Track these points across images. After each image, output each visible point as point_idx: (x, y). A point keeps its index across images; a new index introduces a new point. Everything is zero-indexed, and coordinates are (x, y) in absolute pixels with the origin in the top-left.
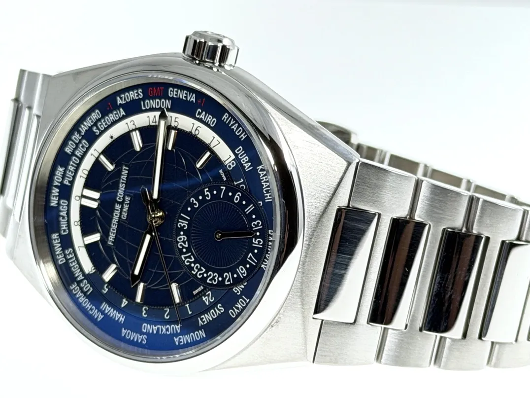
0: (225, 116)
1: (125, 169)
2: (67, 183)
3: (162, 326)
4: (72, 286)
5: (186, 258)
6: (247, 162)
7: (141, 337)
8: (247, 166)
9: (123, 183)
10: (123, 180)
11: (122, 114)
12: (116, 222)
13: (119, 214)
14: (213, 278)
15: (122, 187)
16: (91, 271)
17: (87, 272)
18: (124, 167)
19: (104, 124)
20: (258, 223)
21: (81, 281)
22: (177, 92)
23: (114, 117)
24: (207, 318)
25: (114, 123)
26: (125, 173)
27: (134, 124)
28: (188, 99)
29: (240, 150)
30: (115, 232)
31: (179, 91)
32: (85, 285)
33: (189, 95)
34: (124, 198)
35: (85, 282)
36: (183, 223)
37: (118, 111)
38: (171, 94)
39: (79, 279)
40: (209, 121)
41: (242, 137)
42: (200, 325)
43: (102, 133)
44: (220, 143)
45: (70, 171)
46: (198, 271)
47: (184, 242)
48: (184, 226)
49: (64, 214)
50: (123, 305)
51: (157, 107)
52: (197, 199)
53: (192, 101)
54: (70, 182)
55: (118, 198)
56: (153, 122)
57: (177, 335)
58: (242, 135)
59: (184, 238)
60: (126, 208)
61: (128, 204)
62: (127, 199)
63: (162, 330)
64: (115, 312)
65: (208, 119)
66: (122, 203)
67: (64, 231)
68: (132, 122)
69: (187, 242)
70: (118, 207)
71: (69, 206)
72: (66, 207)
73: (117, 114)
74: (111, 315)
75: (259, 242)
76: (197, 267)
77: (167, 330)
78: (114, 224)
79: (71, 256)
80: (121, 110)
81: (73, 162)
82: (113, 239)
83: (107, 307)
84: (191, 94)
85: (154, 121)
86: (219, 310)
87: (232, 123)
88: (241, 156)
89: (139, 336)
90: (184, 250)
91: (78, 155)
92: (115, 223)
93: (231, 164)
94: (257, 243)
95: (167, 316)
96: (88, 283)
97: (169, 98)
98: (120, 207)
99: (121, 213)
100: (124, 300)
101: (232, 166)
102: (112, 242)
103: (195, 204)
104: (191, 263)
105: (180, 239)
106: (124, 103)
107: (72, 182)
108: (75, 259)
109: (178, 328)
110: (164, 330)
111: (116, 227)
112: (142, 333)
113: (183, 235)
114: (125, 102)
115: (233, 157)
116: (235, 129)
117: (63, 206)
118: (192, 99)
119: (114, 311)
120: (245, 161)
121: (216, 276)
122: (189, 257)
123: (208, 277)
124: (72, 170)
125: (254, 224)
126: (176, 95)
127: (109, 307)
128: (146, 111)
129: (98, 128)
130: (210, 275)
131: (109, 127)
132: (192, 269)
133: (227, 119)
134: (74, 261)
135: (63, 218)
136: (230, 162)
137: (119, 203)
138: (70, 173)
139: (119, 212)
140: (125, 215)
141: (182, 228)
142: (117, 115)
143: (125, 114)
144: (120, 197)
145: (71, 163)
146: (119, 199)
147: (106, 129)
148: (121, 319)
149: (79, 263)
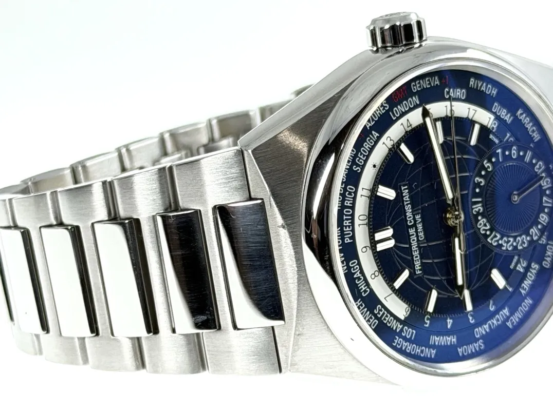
0: (471, 83)
1: (404, 189)
2: (349, 241)
3: (492, 320)
4: (394, 342)
5: (492, 239)
6: (506, 115)
7: (477, 344)
8: (508, 118)
9: (407, 204)
10: (407, 201)
11: (375, 137)
12: (416, 247)
13: (415, 238)
14: (523, 241)
15: (408, 209)
16: (407, 314)
17: (403, 318)
18: (403, 188)
19: (362, 157)
20: (540, 165)
21: (402, 330)
22: (419, 83)
23: (369, 144)
24: (527, 284)
25: (372, 149)
26: (406, 193)
27: (391, 140)
28: (432, 85)
29: (496, 107)
30: (419, 258)
31: (421, 81)
32: (406, 331)
33: (432, 80)
34: (414, 219)
35: (406, 329)
36: (476, 208)
37: (371, 136)
38: (414, 89)
39: (398, 330)
40: (458, 95)
41: (493, 94)
42: (523, 295)
43: (363, 167)
44: (476, 111)
45: (346, 226)
46: (507, 245)
47: (485, 225)
48: (480, 210)
49: (358, 275)
50: (449, 326)
51: (406, 110)
52: (481, 176)
53: (437, 84)
54: (350, 238)
55: (409, 222)
56: (408, 127)
57: (508, 318)
58: (493, 92)
59: (483, 221)
60: (420, 227)
61: (420, 223)
62: (418, 217)
63: (493, 324)
64: (445, 337)
65: (458, 94)
66: (415, 225)
67: (365, 291)
68: (389, 139)
69: (487, 224)
70: (412, 231)
71: (359, 264)
72: (357, 266)
73: (371, 139)
74: (443, 344)
75: (547, 181)
76: (505, 241)
77: (498, 320)
78: (414, 251)
79: (381, 313)
80: (373, 132)
81: (346, 215)
82: (419, 266)
83: (436, 338)
84: (433, 78)
85: (409, 125)
86: (535, 269)
87: (479, 85)
88: (499, 112)
89: (475, 345)
90: (488, 233)
91: (349, 205)
92: (415, 249)
93: (493, 126)
94: (545, 184)
95: (492, 307)
96: (408, 328)
97: (415, 94)
98: (414, 230)
99: (417, 236)
100: (448, 321)
101: (495, 127)
102: (420, 270)
103: (481, 182)
104: (498, 241)
105: (481, 224)
106: (372, 124)
107: (353, 237)
108: (386, 312)
109: (506, 311)
110: (495, 322)
111: (418, 253)
112: (476, 340)
113: (481, 219)
114: (374, 122)
115: (493, 117)
116: (484, 89)
117: (353, 267)
118: (436, 83)
119: (443, 338)
120: (504, 114)
121: (523, 239)
122: (495, 236)
123: (518, 243)
124: (348, 224)
125: (537, 169)
126: (420, 87)
127: (437, 337)
128: (398, 119)
129: (358, 165)
130: (519, 241)
131: (368, 157)
132: (501, 245)
133: (474, 83)
134: (387, 316)
135: (359, 279)
136: (492, 125)
137: (411, 227)
138: (348, 229)
139: (415, 236)
140: (421, 234)
141: (478, 213)
142: (371, 141)
143: (379, 135)
144: (410, 220)
145: (345, 217)
146: (411, 222)
147: (366, 161)
148: (453, 340)
149: (392, 315)
